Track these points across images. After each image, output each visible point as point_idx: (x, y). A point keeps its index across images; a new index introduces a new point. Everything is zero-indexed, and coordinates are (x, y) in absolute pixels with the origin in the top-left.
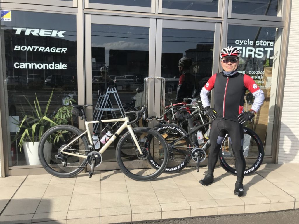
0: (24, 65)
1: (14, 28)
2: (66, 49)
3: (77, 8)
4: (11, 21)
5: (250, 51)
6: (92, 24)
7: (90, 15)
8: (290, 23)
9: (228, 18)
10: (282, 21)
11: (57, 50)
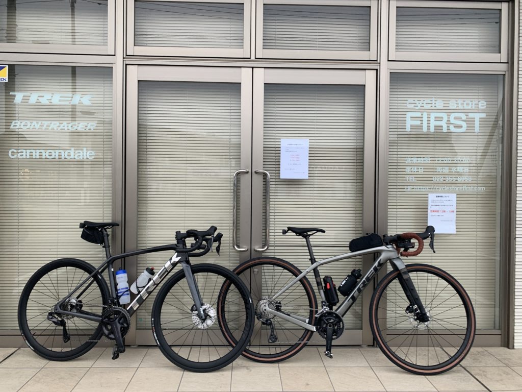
0: (24, 154)
1: (11, 93)
2: (95, 125)
3: (115, 55)
4: (7, 81)
5: (437, 119)
6: (139, 81)
7: (137, 66)
8: (518, 64)
9: (388, 61)
10: (502, 62)
11: (80, 126)
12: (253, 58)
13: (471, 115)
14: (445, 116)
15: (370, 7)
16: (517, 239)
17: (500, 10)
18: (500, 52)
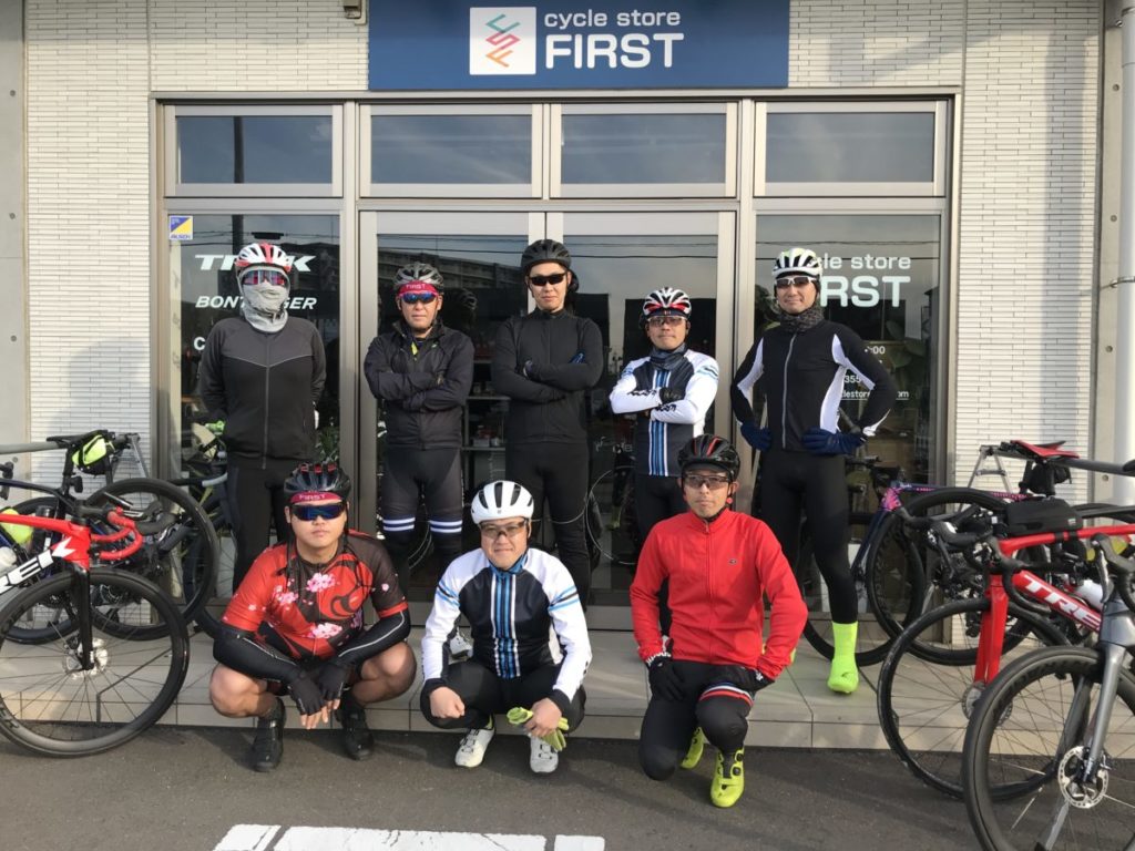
1: (198, 256)
2: (315, 301)
3: (342, 198)
4: (191, 238)
5: (832, 286)
6: (378, 235)
7: (374, 213)
8: (960, 198)
9: (754, 197)
10: (935, 194)
11: (294, 302)
12: (546, 197)
13: (886, 279)
14: (843, 280)
15: (725, 114)
16: (957, 474)
17: (934, 113)
18: (933, 180)
